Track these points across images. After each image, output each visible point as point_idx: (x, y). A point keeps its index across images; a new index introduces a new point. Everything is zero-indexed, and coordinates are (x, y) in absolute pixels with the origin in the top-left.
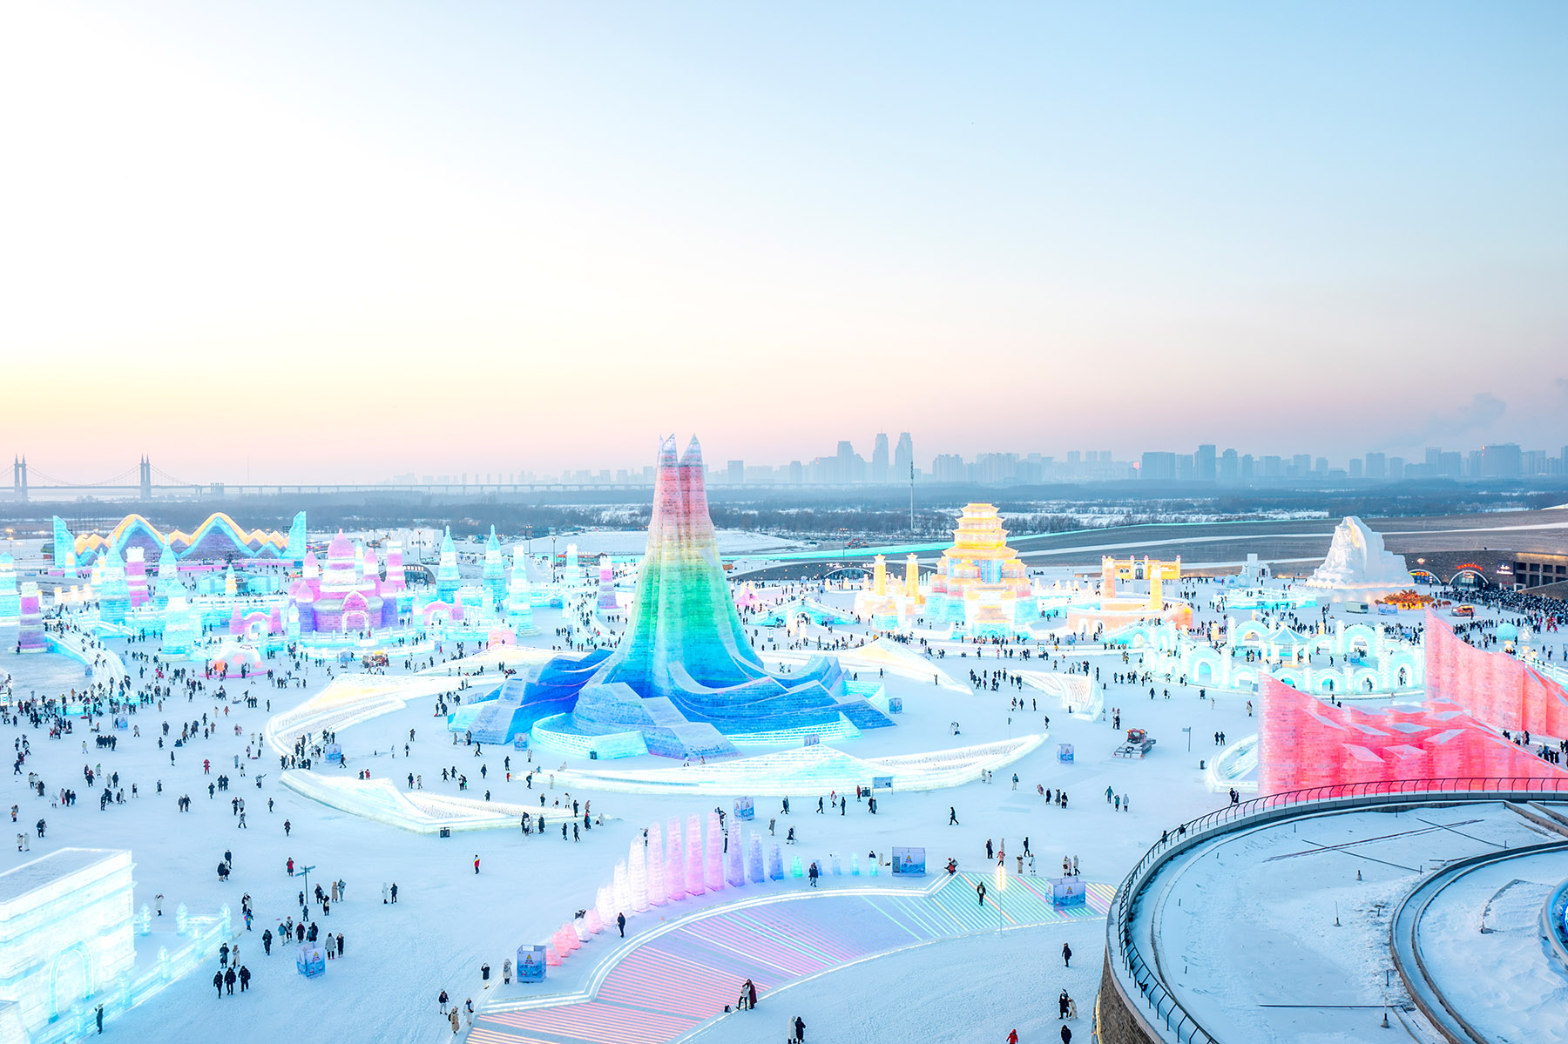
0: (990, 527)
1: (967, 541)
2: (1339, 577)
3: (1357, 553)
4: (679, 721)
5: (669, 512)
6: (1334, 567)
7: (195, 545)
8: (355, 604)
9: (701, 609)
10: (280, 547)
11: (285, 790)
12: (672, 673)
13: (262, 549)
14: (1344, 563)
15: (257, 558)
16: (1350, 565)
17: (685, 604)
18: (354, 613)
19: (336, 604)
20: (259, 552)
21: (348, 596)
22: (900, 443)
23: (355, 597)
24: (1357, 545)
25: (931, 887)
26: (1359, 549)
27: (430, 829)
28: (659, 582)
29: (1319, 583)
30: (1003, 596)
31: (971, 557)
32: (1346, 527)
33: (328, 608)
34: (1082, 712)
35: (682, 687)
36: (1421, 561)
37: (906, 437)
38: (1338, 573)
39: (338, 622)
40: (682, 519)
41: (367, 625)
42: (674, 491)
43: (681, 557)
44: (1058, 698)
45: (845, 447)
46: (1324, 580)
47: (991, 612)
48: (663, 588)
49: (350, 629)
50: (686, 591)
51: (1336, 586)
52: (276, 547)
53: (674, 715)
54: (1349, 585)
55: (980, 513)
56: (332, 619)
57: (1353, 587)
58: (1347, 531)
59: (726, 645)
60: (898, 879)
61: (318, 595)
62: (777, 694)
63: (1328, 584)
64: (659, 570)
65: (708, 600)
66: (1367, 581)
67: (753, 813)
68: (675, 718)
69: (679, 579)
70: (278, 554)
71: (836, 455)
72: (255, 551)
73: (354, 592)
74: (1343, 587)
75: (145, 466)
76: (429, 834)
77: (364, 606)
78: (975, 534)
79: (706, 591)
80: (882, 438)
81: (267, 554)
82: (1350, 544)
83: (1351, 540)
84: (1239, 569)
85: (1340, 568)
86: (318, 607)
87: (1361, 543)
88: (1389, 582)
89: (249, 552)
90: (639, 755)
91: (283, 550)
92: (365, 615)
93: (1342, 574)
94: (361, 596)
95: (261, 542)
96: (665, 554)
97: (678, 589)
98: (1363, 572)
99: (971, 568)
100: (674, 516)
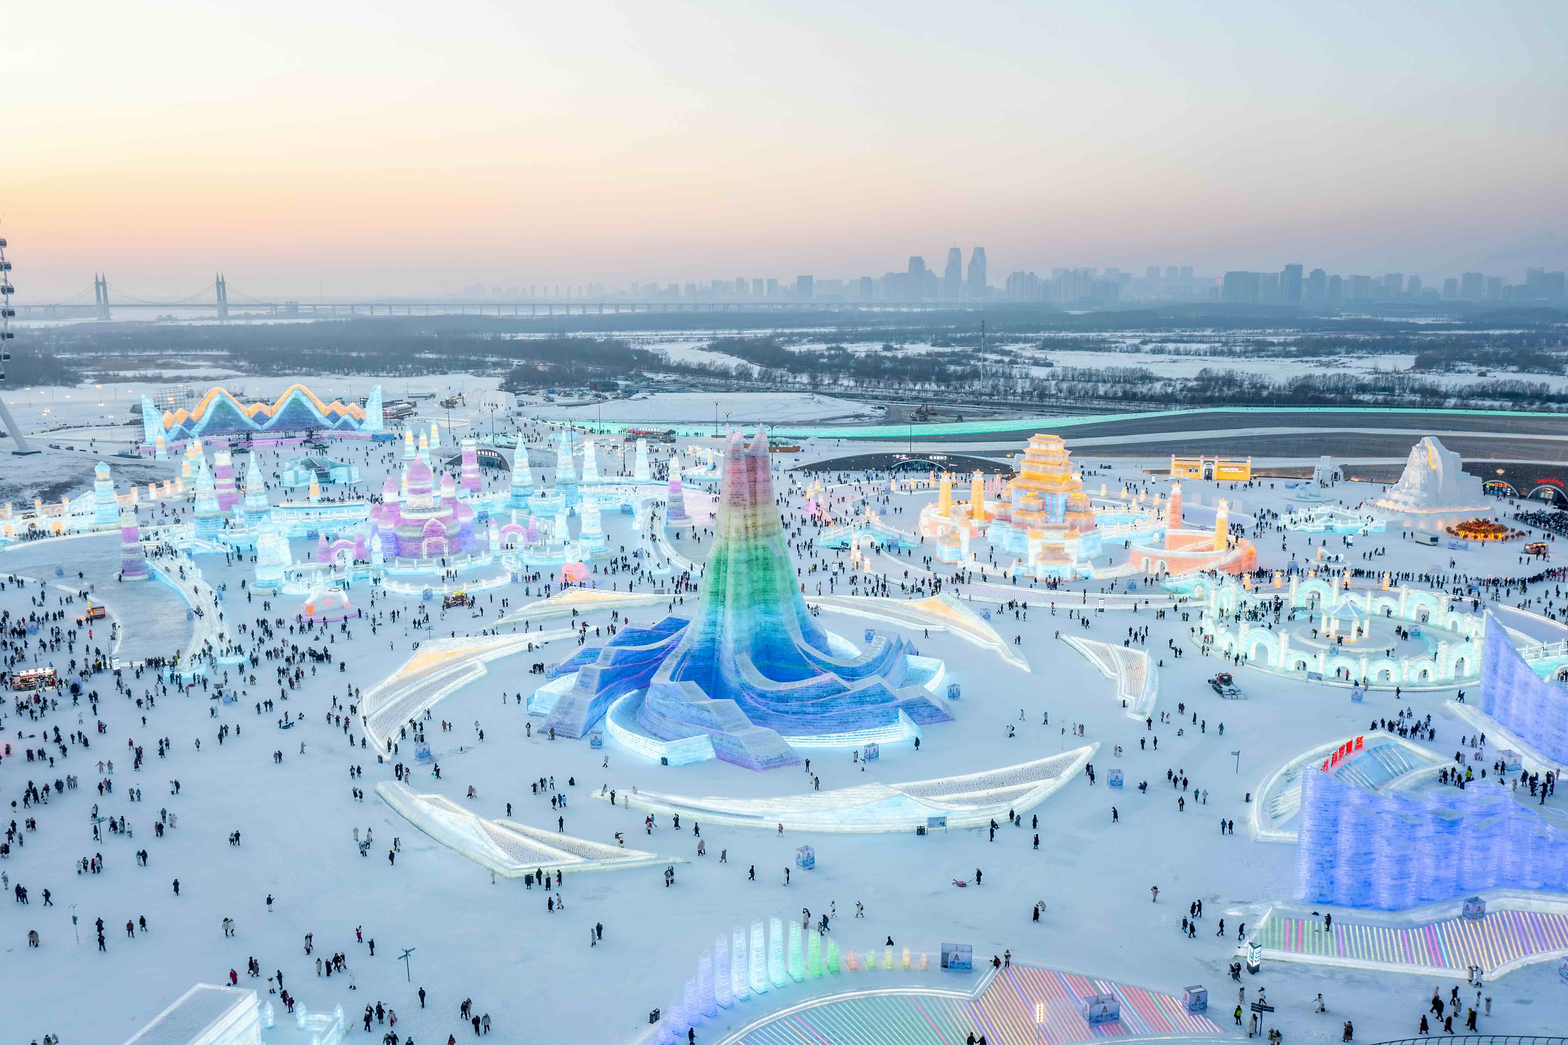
0: (1056, 459)
1: (1032, 472)
2: (1411, 500)
3: (1432, 475)
4: (744, 727)
5: (736, 504)
6: (1408, 488)
7: (276, 417)
8: (434, 531)
9: (767, 597)
10: (358, 418)
11: (381, 803)
12: (739, 666)
13: (341, 421)
14: (1418, 485)
15: (336, 429)
16: (1424, 488)
17: (752, 594)
18: (434, 539)
19: (415, 531)
20: (337, 424)
21: (427, 524)
22: (973, 257)
23: (434, 524)
24: (1434, 467)
25: (977, 988)
26: (1435, 471)
27: (515, 874)
28: (726, 572)
29: (1390, 505)
30: (1066, 536)
31: (1037, 489)
32: (1424, 448)
33: (409, 534)
34: (1136, 712)
35: (748, 681)
36: (1500, 472)
37: (980, 252)
38: (1411, 495)
39: (419, 548)
40: (749, 512)
41: (446, 550)
42: (741, 484)
43: (748, 549)
44: (1112, 681)
45: (917, 262)
46: (1396, 501)
47: (1054, 553)
48: (730, 580)
49: (430, 555)
50: (752, 581)
51: (1408, 510)
52: (354, 419)
53: (740, 719)
54: (1421, 509)
55: (1047, 445)
56: (412, 546)
57: (1425, 512)
58: (1425, 453)
59: (790, 633)
60: (945, 975)
61: (399, 521)
62: (839, 691)
63: (1400, 507)
64: (727, 560)
65: (774, 590)
66: (1440, 505)
67: (813, 862)
68: (741, 723)
69: (746, 571)
70: (356, 426)
71: (906, 271)
72: (334, 422)
73: (433, 519)
74: (1416, 511)
75: (221, 285)
76: (515, 878)
77: (442, 533)
78: (1041, 466)
79: (771, 581)
80: (955, 254)
81: (346, 426)
82: (1427, 466)
83: (1428, 461)
84: (1311, 470)
85: (1413, 491)
86: (401, 534)
87: (1437, 465)
88: (1462, 506)
89: (328, 423)
90: (708, 760)
91: (361, 422)
92: (445, 541)
93: (1416, 497)
94: (439, 523)
95: (340, 413)
96: (732, 546)
97: (745, 580)
98: (1437, 495)
99: (1036, 501)
100: (741, 508)
